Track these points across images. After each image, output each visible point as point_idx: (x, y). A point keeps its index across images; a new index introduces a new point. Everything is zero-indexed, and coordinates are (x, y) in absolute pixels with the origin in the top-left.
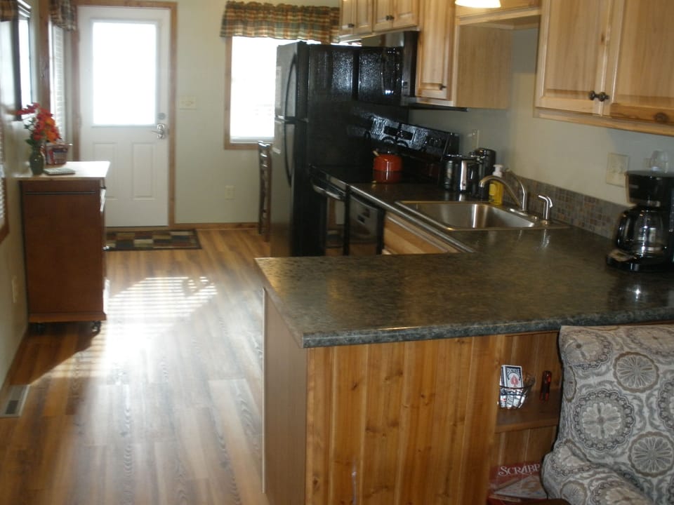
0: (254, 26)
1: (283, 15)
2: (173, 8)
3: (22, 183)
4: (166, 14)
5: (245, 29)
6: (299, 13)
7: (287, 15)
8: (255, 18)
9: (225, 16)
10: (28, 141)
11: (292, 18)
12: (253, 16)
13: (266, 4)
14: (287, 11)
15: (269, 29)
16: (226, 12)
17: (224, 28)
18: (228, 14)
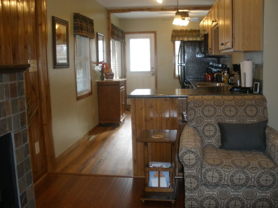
0: (182, 37)
1: (191, 33)
2: (155, 33)
3: (98, 83)
4: (153, 35)
5: (179, 38)
6: (197, 32)
7: (193, 33)
8: (182, 35)
9: (172, 35)
10: (100, 72)
11: (195, 34)
12: (181, 34)
13: (186, 30)
14: (193, 32)
15: (187, 38)
16: (172, 33)
17: (172, 38)
18: (173, 34)
